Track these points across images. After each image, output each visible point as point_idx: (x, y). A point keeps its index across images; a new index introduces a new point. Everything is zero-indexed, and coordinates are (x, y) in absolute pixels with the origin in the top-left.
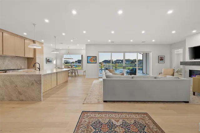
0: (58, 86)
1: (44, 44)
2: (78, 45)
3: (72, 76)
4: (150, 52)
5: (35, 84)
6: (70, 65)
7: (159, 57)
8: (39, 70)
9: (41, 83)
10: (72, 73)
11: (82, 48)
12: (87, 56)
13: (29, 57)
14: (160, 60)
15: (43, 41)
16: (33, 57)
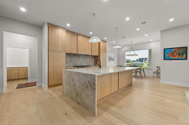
0: (120, 91)
1: (107, 42)
3: (136, 77)
5: (89, 87)
6: (131, 63)
8: (100, 68)
9: (95, 88)
10: (136, 72)
11: (152, 40)
12: (164, 49)
13: (95, 55)
15: (105, 38)
16: (98, 55)
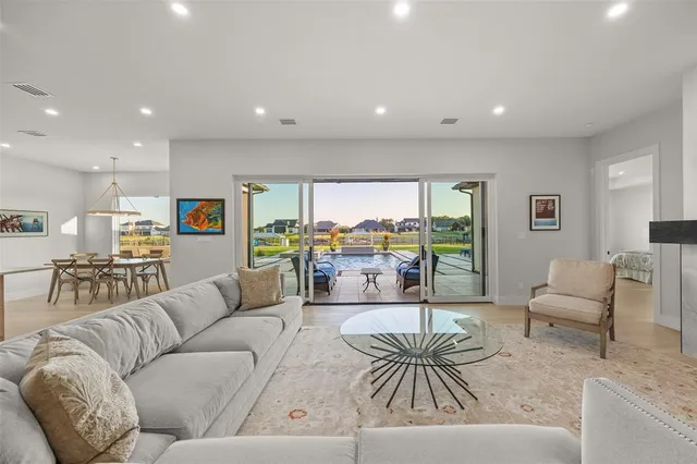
2: (138, 144)
4: (492, 176)
7: (534, 199)
12: (179, 201)
14: (538, 216)
